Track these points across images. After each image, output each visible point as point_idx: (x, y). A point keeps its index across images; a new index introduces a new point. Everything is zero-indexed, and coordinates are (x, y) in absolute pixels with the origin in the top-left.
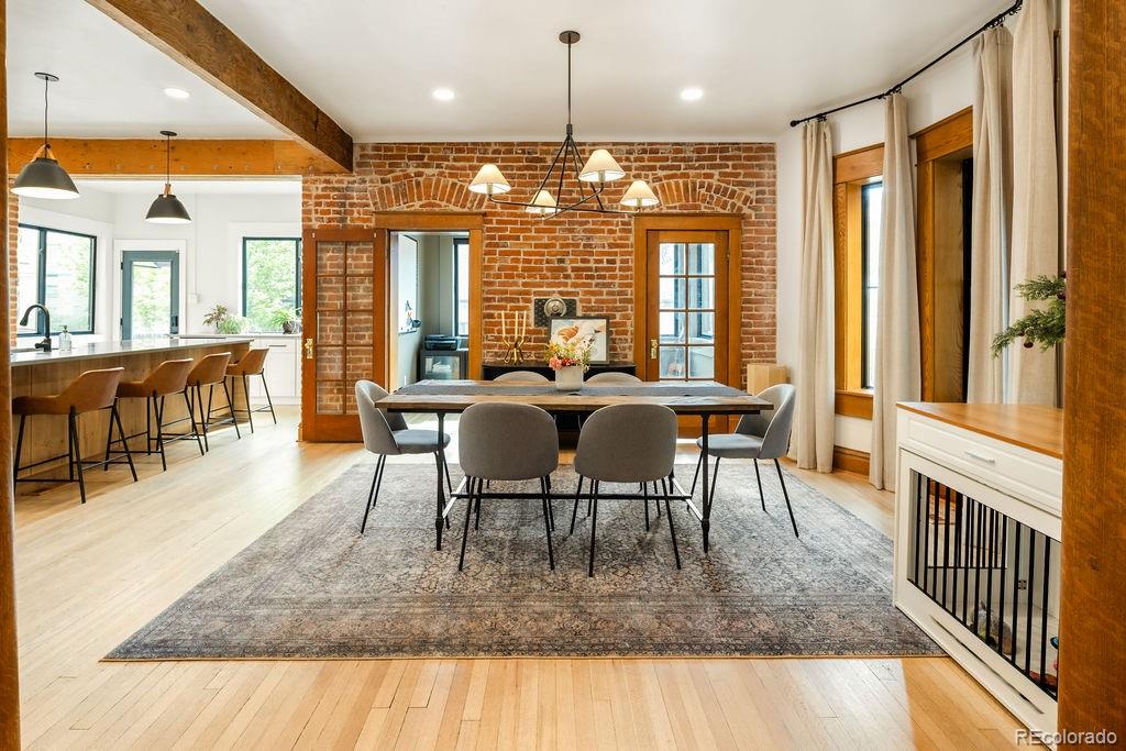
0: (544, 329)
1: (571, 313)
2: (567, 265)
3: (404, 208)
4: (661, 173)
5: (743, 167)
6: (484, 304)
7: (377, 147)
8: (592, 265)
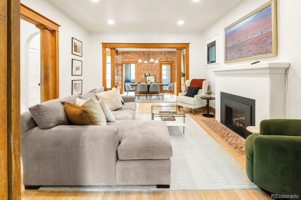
0: (146, 78)
1: (150, 75)
2: (149, 68)
3: (125, 61)
4: (162, 55)
5: (174, 54)
6: (137, 74)
7: (121, 52)
8: (153, 68)
